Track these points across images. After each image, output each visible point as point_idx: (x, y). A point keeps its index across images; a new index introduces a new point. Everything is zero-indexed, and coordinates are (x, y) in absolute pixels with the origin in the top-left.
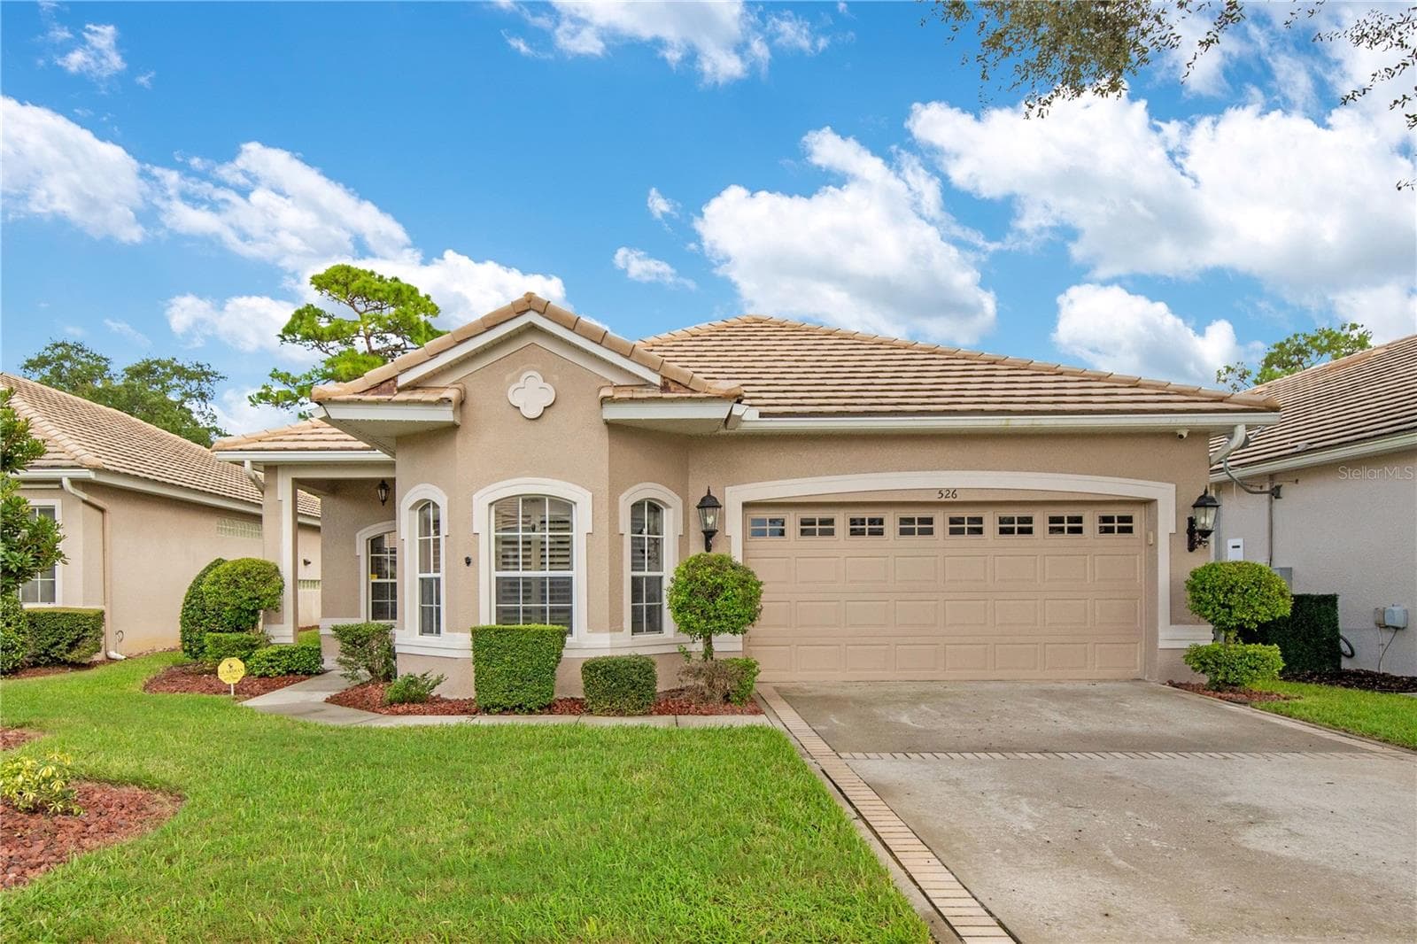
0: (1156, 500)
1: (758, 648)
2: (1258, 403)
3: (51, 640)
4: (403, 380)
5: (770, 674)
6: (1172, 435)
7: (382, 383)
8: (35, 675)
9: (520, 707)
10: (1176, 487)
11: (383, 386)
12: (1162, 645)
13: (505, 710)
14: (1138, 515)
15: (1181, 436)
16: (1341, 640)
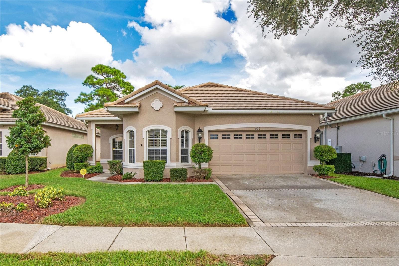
0: (307, 130)
1: (211, 166)
2: (330, 107)
3: (35, 164)
4: (126, 101)
5: (215, 172)
6: (310, 115)
7: (121, 102)
8: (32, 173)
9: (155, 180)
10: (312, 127)
11: (121, 103)
12: (308, 165)
13: (151, 181)
14: (303, 134)
15: (313, 115)
16: (352, 164)
